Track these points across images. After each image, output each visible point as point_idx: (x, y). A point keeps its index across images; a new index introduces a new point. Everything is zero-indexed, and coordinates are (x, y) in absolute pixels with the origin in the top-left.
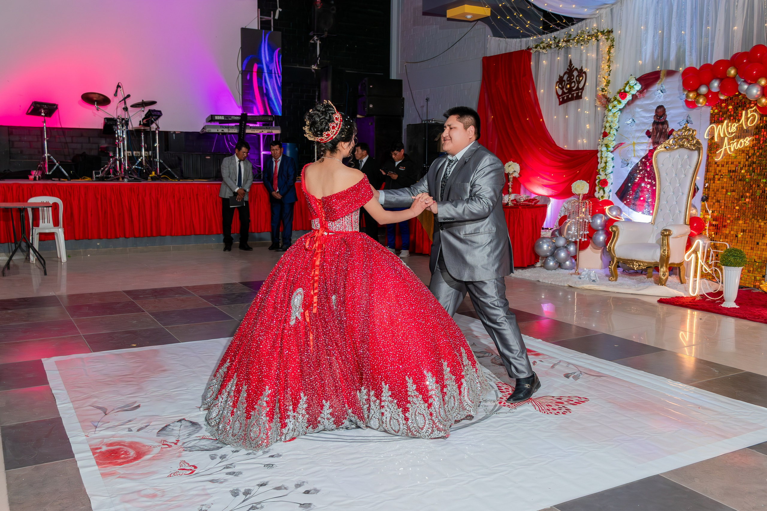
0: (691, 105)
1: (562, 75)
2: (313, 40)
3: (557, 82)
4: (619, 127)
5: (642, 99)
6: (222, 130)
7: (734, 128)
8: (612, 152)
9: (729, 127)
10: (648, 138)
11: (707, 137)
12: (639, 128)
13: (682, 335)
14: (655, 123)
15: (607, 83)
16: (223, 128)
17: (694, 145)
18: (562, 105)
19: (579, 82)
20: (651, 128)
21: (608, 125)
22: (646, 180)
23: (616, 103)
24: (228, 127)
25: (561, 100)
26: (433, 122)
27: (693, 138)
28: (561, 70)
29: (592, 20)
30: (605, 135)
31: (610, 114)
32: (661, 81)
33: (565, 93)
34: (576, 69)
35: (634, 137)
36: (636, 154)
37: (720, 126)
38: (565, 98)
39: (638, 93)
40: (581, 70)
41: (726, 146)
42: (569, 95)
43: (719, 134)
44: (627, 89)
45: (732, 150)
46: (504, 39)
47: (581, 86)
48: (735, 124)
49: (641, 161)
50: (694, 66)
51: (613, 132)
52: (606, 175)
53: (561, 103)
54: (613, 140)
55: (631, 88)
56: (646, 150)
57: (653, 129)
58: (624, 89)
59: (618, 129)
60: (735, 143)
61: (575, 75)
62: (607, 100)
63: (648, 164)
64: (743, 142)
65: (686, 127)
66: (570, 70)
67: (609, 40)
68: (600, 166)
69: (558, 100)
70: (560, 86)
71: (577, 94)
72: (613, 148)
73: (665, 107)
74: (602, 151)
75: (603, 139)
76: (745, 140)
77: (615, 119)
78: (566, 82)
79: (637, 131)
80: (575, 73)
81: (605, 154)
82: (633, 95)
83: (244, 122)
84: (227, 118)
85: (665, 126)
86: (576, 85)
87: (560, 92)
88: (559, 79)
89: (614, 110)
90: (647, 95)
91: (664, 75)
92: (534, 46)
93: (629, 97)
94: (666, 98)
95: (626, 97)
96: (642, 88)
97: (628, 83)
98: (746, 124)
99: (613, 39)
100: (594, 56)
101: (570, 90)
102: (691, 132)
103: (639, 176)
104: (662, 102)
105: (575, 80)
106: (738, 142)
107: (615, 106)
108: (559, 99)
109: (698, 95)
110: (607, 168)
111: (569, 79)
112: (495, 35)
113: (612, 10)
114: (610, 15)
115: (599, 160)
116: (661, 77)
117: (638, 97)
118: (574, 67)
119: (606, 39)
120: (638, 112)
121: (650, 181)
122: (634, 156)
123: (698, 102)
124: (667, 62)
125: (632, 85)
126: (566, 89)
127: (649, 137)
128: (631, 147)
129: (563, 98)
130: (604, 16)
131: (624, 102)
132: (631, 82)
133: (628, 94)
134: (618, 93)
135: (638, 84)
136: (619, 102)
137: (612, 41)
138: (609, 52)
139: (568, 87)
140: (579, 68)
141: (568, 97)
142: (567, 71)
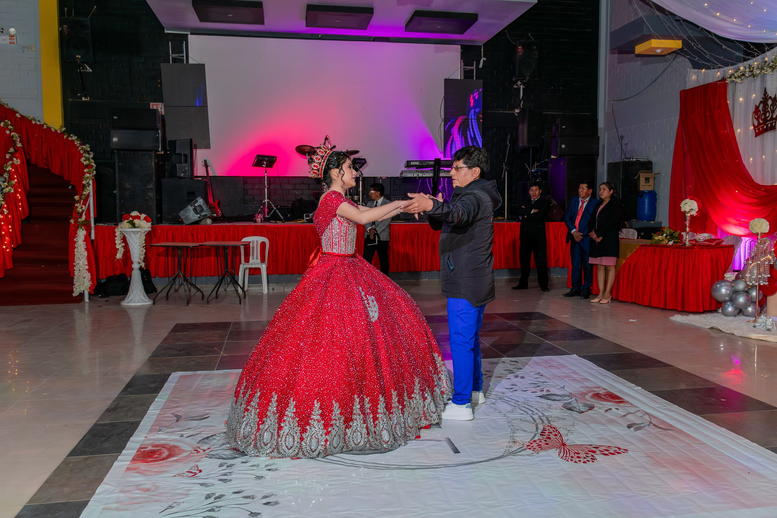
1: (758, 105)
2: (517, 85)
3: (754, 112)
6: (418, 175)
16: (418, 172)
18: (758, 137)
19: (773, 112)
24: (422, 172)
25: (757, 131)
26: (634, 160)
28: (757, 100)
33: (761, 124)
34: (770, 98)
38: (761, 129)
40: (775, 98)
42: (764, 126)
46: (702, 71)
47: (775, 115)
53: (757, 135)
61: (770, 104)
66: (765, 99)
69: (754, 131)
70: (756, 116)
71: (771, 124)
78: (762, 112)
80: (770, 102)
83: (437, 167)
84: (422, 163)
86: (771, 115)
87: (756, 123)
88: (755, 109)
92: (729, 77)
101: (765, 120)
105: (769, 109)
108: (755, 131)
111: (764, 108)
118: (768, 95)
126: (762, 119)
129: (759, 129)
139: (763, 117)
140: (773, 97)
141: (763, 127)
142: (762, 100)
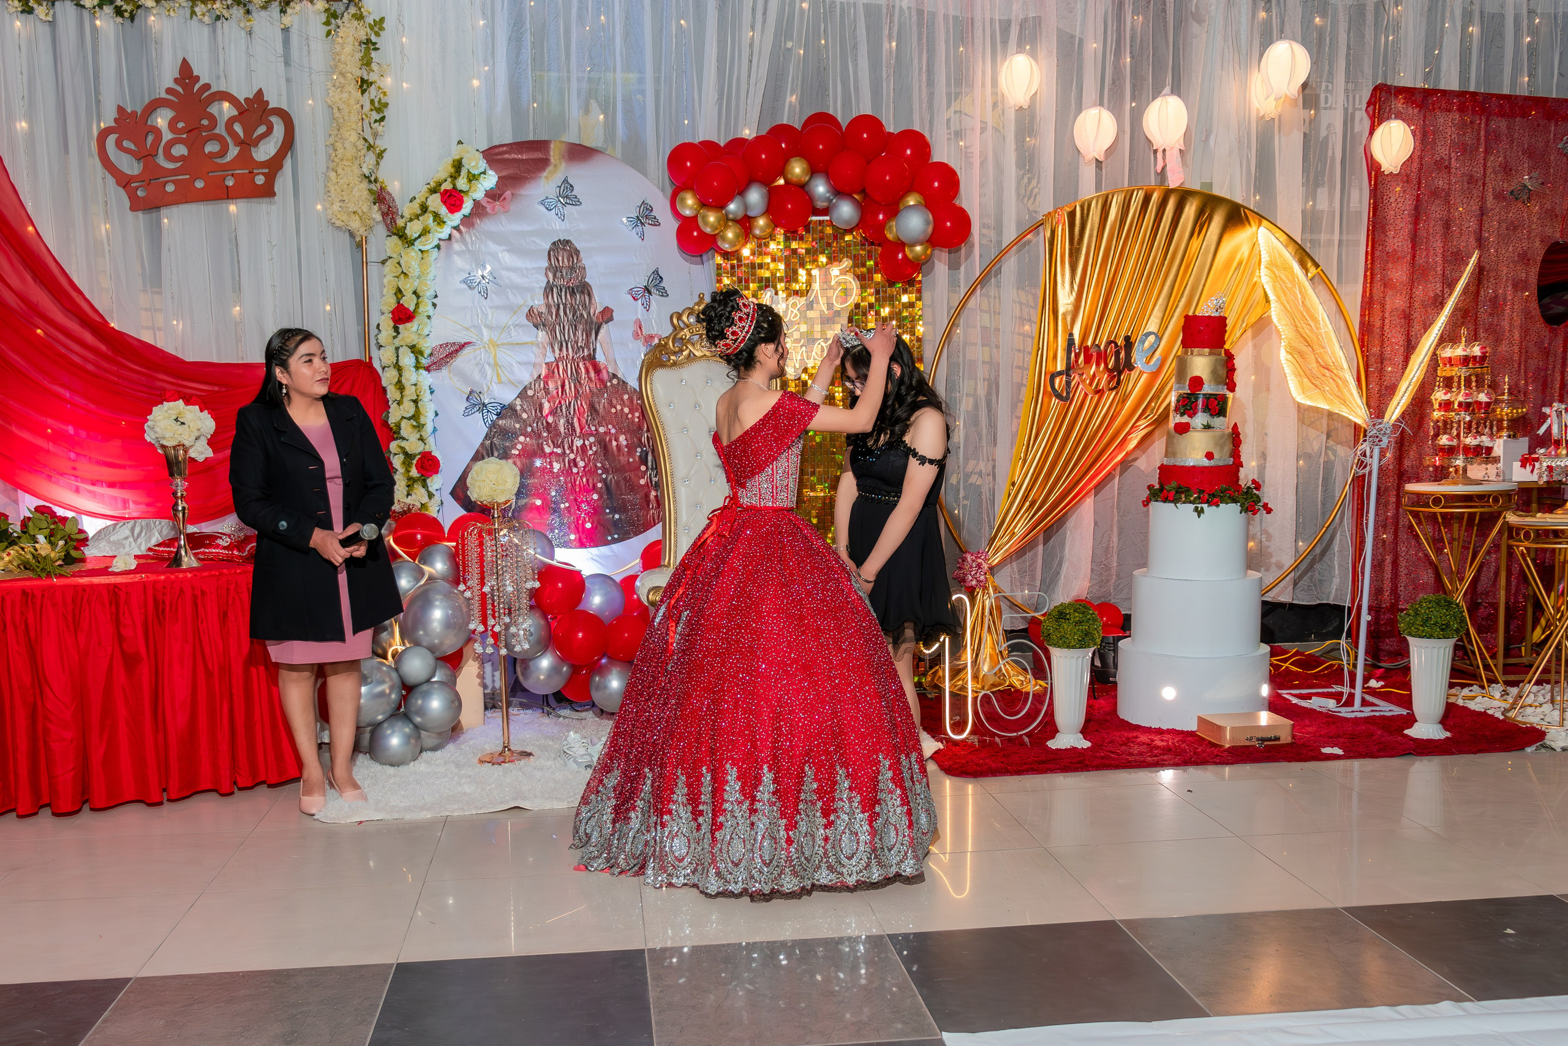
1: (133, 108)
4: (436, 296)
5: (503, 219)
7: (795, 309)
8: (428, 369)
10: (535, 331)
12: (504, 301)
14: (548, 289)
18: (146, 213)
19: (247, 144)
20: (541, 301)
21: (408, 288)
22: (548, 449)
23: (429, 219)
25: (142, 194)
28: (127, 92)
30: (402, 316)
32: (555, 170)
33: (169, 172)
34: (227, 96)
35: (490, 326)
36: (504, 375)
38: (170, 188)
40: (257, 100)
42: (191, 181)
44: (462, 183)
47: (262, 156)
48: (796, 299)
49: (522, 395)
51: (426, 308)
52: (421, 439)
53: (138, 207)
54: (426, 332)
55: (472, 178)
56: (534, 365)
57: (549, 306)
58: (451, 181)
59: (435, 301)
60: (806, 347)
61: (224, 117)
63: (547, 404)
66: (187, 96)
68: (394, 415)
70: (126, 144)
71: (242, 179)
72: (431, 355)
73: (578, 246)
74: (398, 368)
75: (396, 330)
77: (427, 270)
79: (497, 307)
80: (221, 110)
81: (411, 376)
85: (584, 298)
86: (236, 151)
87: (130, 166)
88: (120, 121)
89: (424, 243)
91: (563, 157)
93: (467, 207)
95: (458, 205)
96: (496, 183)
97: (458, 165)
99: (379, 22)
101: (198, 164)
103: (521, 437)
107: (427, 232)
108: (131, 192)
109: (726, 220)
110: (422, 420)
111: (182, 125)
115: (392, 394)
116: (552, 160)
117: (489, 210)
118: (208, 85)
120: (491, 253)
121: (558, 450)
122: (500, 382)
123: (724, 239)
124: (560, 119)
125: (476, 172)
127: (540, 327)
128: (486, 356)
129: (155, 188)
132: (473, 164)
133: (465, 199)
134: (433, 191)
135: (491, 172)
136: (439, 220)
137: (371, 27)
138: (367, 62)
139: (181, 151)
140: (240, 95)
141: (184, 184)
142: (164, 95)
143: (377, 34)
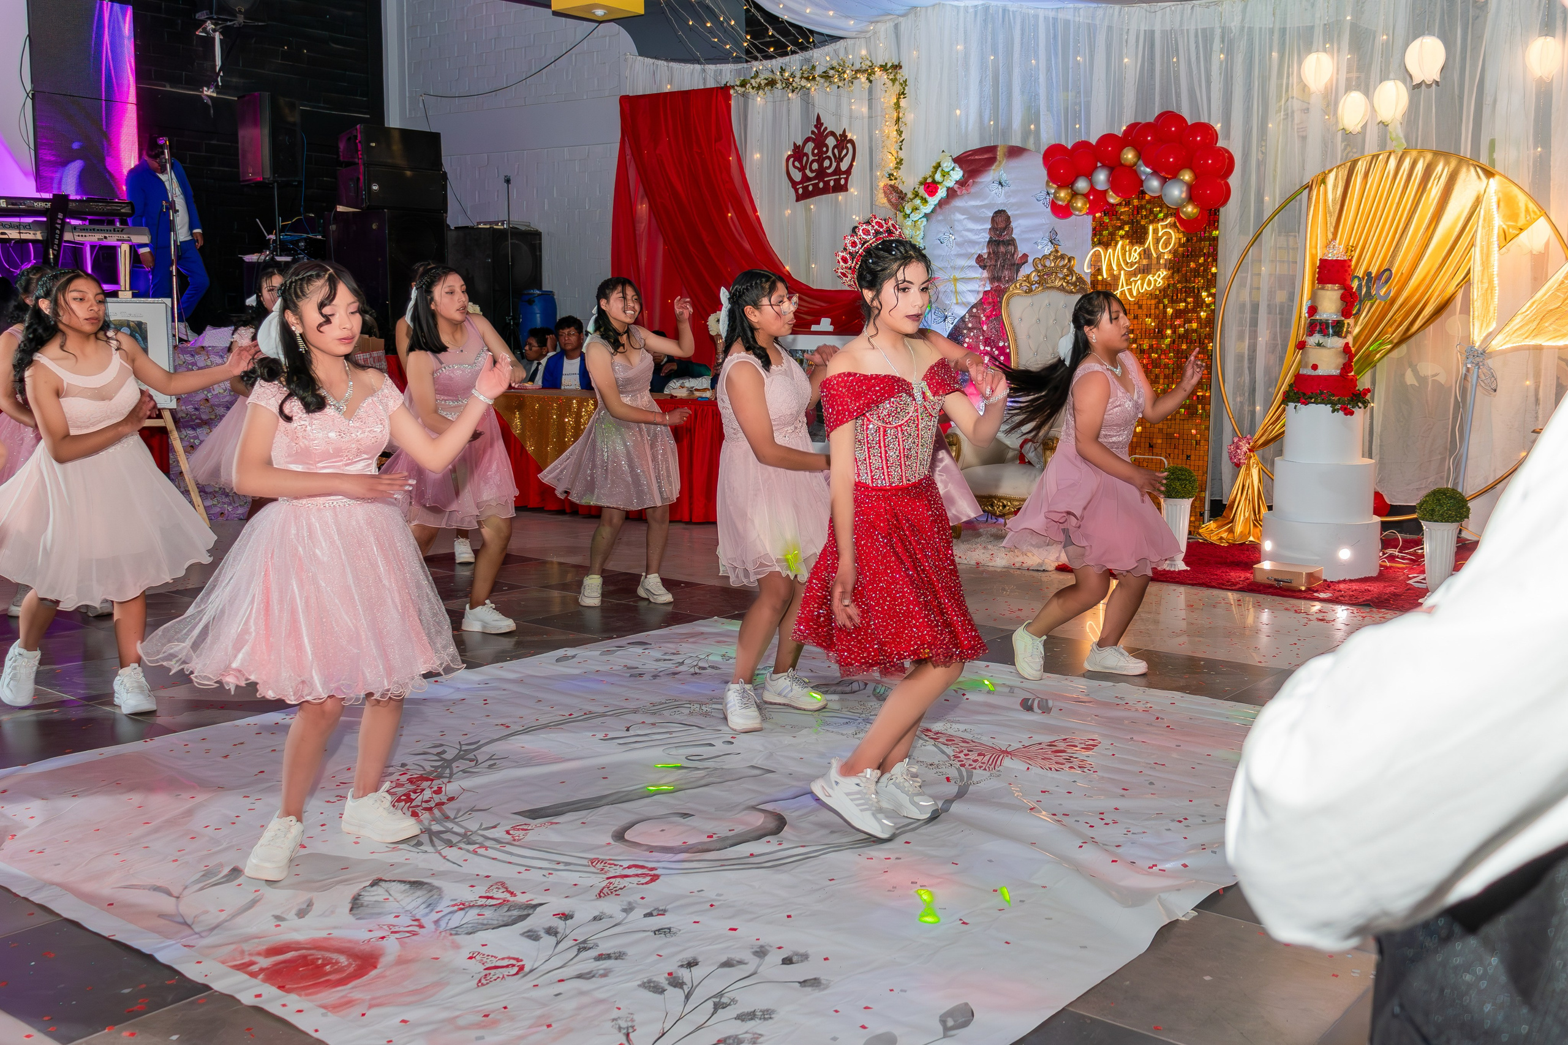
0: (1061, 211)
1: (800, 143)
2: (205, 31)
3: (790, 156)
5: (966, 197)
7: (1135, 254)
9: (1127, 253)
10: (981, 270)
11: (1088, 268)
12: (963, 251)
13: (1091, 626)
14: (990, 242)
15: (897, 163)
17: (1074, 284)
18: (802, 202)
19: (840, 160)
20: (985, 251)
22: (982, 348)
23: (918, 201)
25: (800, 191)
27: (1071, 271)
28: (797, 132)
29: (858, 42)
31: (909, 223)
32: (999, 166)
33: (810, 179)
34: (832, 134)
35: (954, 268)
36: (961, 299)
37: (1110, 250)
38: (810, 188)
39: (957, 186)
40: (844, 135)
41: (1122, 287)
42: (818, 183)
43: (1110, 265)
44: (938, 177)
45: (1135, 294)
46: (665, 63)
47: (844, 166)
48: (1137, 247)
49: (970, 311)
50: (1063, 143)
53: (799, 198)
55: (945, 174)
56: (978, 292)
57: (989, 254)
58: (933, 177)
60: (1139, 282)
61: (831, 145)
62: (899, 197)
63: (984, 319)
64: (1152, 279)
65: (1057, 251)
66: (819, 136)
67: (897, 83)
69: (792, 190)
70: (797, 164)
71: (837, 181)
73: (1009, 214)
76: (1156, 277)
77: (918, 233)
78: (811, 158)
79: (959, 256)
80: (831, 142)
82: (949, 189)
83: (60, 216)
84: (12, 204)
85: (1011, 248)
86: (834, 164)
87: (797, 176)
88: (794, 151)
89: (915, 216)
90: (973, 190)
91: (1005, 155)
92: (738, 83)
93: (942, 193)
94: (1010, 196)
95: (936, 192)
96: (963, 176)
97: (939, 165)
98: (1156, 249)
99: (905, 81)
100: (865, 110)
101: (821, 173)
102: (1066, 261)
103: (967, 340)
104: (1001, 204)
105: (830, 154)
106: (1143, 280)
107: (917, 209)
108: (796, 191)
109: (1075, 194)
111: (816, 151)
112: (642, 52)
113: (896, 26)
114: (893, 36)
116: (998, 158)
117: (958, 193)
118: (826, 128)
119: (891, 80)
120: (959, 221)
121: (988, 349)
122: (957, 303)
123: (1074, 207)
124: (1006, 131)
125: (947, 170)
126: (811, 171)
127: (984, 267)
128: (951, 287)
129: (805, 188)
130: (882, 35)
131: (933, 201)
132: (945, 165)
133: (940, 187)
134: (921, 184)
135: (958, 169)
136: (924, 201)
137: (901, 84)
138: (897, 106)
139: (815, 166)
140: (838, 133)
141: (815, 186)
142: (810, 135)
143: (904, 89)
